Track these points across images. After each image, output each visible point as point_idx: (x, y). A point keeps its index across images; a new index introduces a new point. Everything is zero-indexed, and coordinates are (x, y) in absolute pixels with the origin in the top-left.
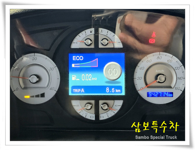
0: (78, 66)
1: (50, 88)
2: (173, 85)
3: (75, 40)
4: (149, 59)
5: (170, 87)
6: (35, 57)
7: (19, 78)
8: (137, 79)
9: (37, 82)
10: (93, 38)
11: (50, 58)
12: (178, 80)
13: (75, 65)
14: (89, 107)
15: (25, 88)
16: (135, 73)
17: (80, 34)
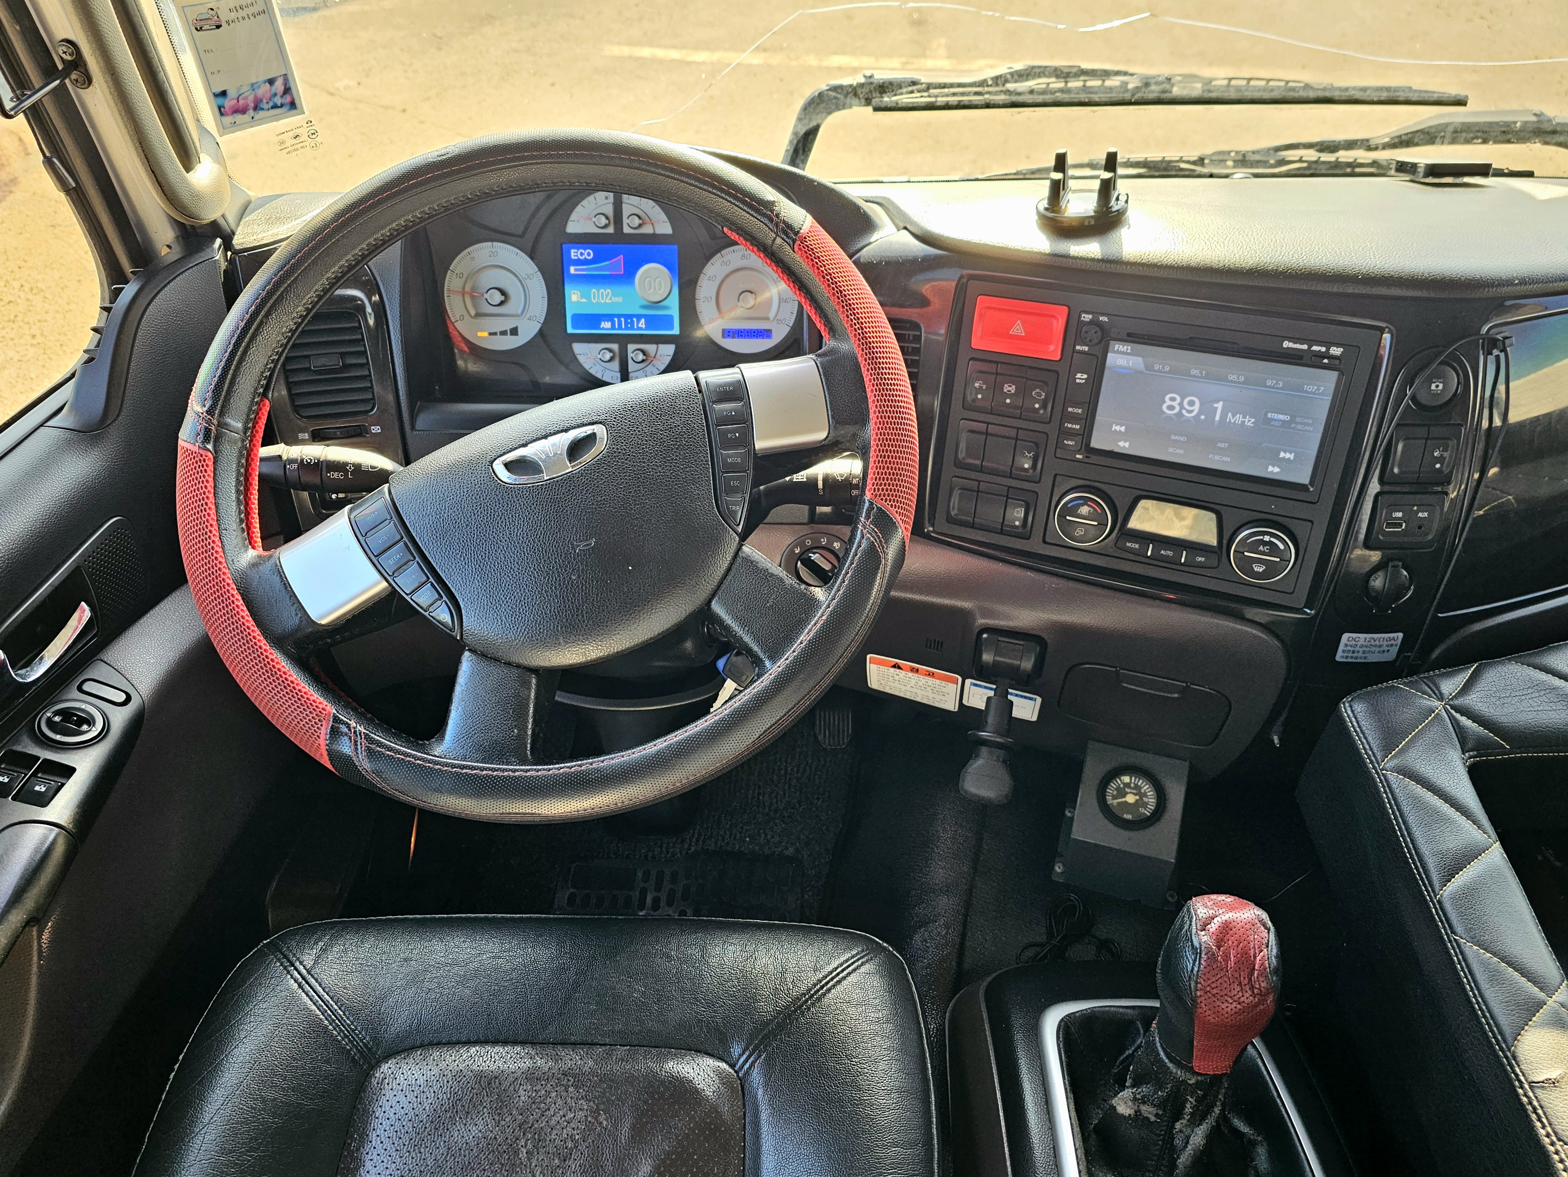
0: (582, 270)
1: (528, 316)
2: (772, 315)
3: (574, 216)
4: (725, 259)
5: (767, 319)
6: (494, 250)
7: (463, 296)
8: (702, 300)
9: (502, 303)
10: (610, 212)
11: (525, 253)
12: (783, 304)
13: (576, 270)
14: (608, 356)
15: (478, 315)
16: (698, 287)
17: (584, 202)
